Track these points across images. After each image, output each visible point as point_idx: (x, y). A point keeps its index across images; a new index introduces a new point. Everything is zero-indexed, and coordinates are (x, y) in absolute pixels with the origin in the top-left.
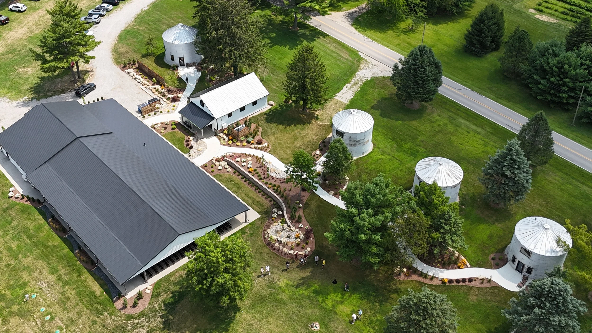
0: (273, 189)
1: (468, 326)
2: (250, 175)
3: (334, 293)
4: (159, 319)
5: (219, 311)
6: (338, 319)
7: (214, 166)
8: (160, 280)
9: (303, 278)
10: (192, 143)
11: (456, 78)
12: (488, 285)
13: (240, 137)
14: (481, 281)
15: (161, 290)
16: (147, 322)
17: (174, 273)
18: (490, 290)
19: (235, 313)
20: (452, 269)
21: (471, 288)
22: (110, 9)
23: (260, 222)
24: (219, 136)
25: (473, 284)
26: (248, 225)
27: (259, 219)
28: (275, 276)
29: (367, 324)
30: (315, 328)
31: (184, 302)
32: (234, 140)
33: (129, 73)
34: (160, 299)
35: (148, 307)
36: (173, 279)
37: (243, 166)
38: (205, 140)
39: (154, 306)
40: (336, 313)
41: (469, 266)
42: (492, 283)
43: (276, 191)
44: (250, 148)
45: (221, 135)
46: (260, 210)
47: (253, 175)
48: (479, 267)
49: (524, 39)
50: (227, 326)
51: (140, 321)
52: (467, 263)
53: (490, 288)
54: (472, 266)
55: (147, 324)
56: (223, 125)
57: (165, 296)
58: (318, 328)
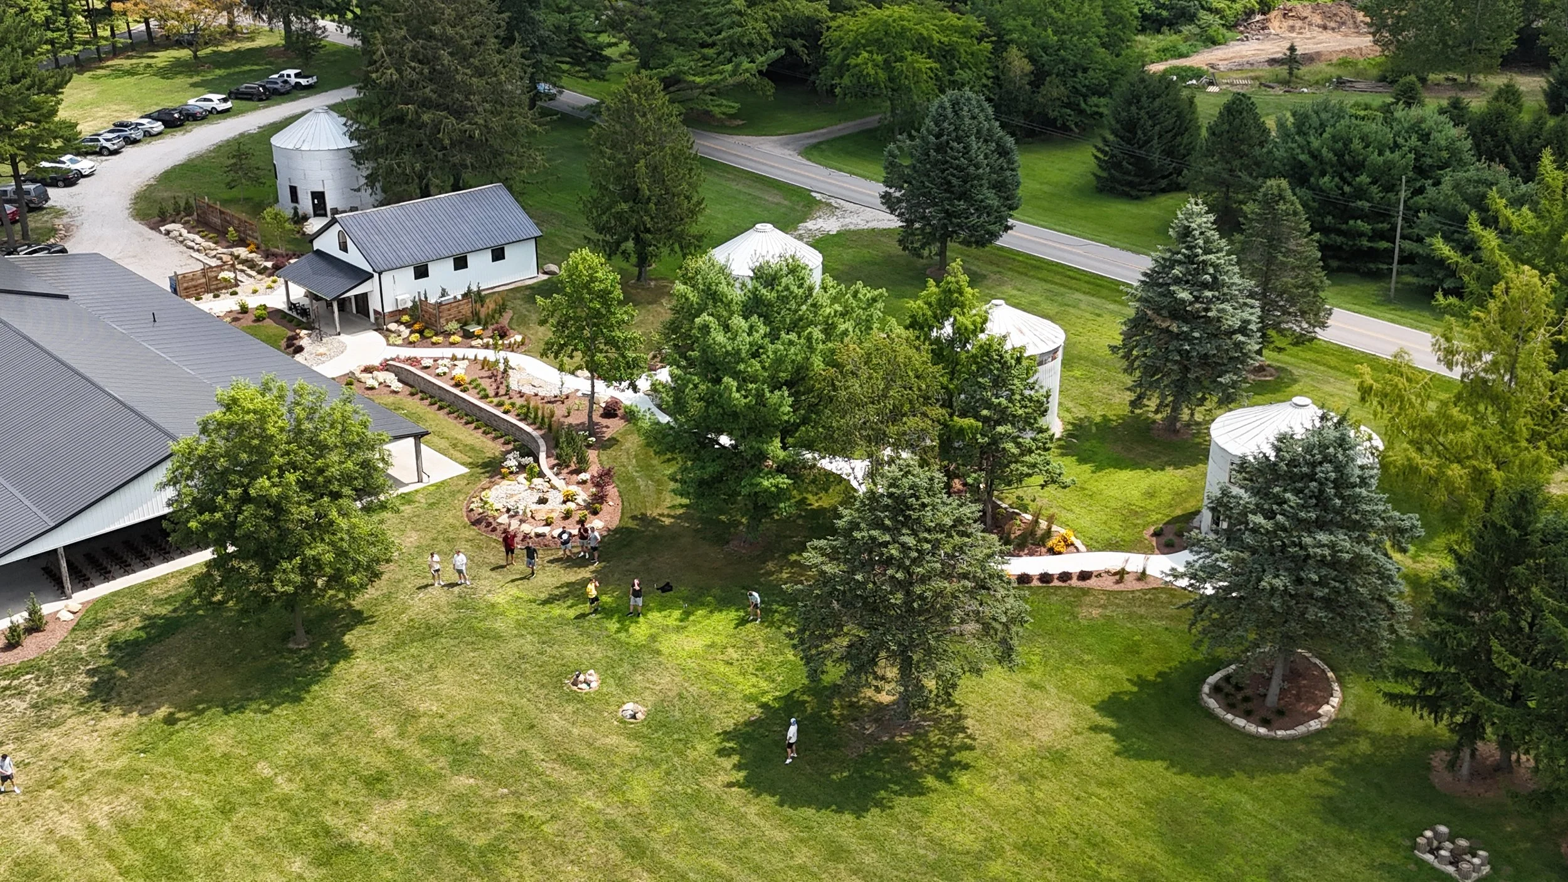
0: (518, 415)
1: (1071, 669)
2: (456, 391)
3: (660, 611)
4: (82, 678)
5: (282, 660)
6: (660, 664)
7: (355, 383)
8: (115, 594)
9: (568, 585)
10: (305, 342)
11: (1068, 230)
12: (1139, 586)
13: (443, 321)
14: (1117, 577)
15: (112, 615)
16: (39, 685)
17: (164, 579)
18: (1145, 594)
19: (335, 662)
20: (1031, 554)
21: (1086, 592)
22: (156, 130)
23: (463, 482)
24: (388, 330)
25: (1092, 583)
26: (424, 489)
27: (462, 477)
28: (484, 585)
29: (751, 670)
30: (584, 686)
31: (177, 639)
32: (427, 331)
33: (168, 233)
34: (101, 633)
35: (54, 650)
36: (155, 591)
37: (438, 375)
38: (343, 337)
39: (74, 649)
40: (658, 652)
41: (1082, 548)
42: (1149, 579)
43: (524, 418)
44: (472, 347)
45: (393, 326)
46: (470, 460)
47: (464, 391)
48: (1111, 550)
49: (1241, 113)
50: (297, 690)
51: (15, 682)
52: (1078, 543)
53: (1145, 592)
54: (1090, 548)
55: (37, 688)
56: (399, 298)
57: (117, 626)
58: (594, 685)
